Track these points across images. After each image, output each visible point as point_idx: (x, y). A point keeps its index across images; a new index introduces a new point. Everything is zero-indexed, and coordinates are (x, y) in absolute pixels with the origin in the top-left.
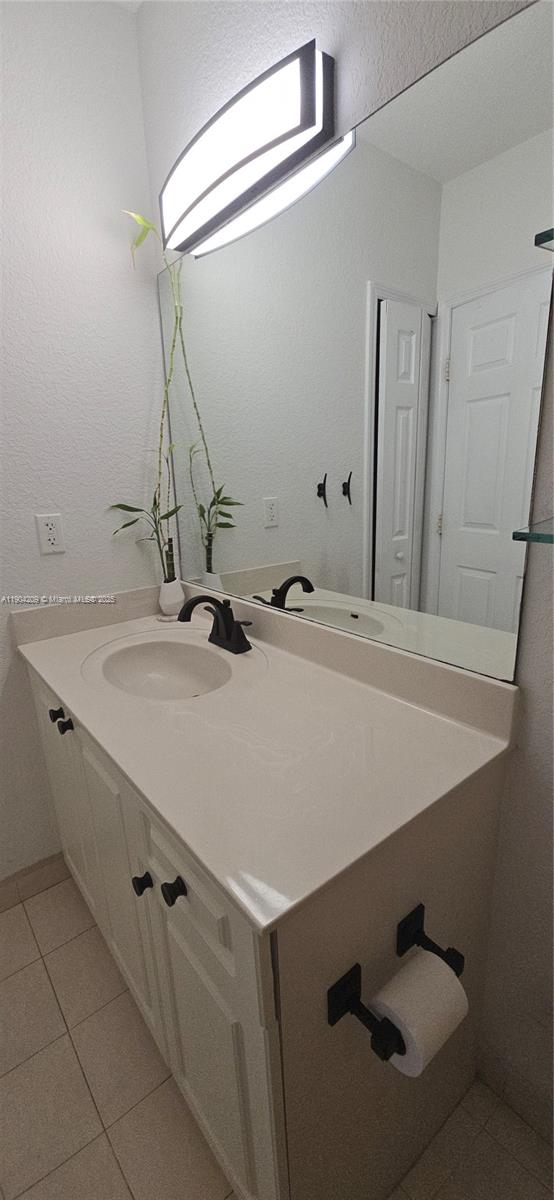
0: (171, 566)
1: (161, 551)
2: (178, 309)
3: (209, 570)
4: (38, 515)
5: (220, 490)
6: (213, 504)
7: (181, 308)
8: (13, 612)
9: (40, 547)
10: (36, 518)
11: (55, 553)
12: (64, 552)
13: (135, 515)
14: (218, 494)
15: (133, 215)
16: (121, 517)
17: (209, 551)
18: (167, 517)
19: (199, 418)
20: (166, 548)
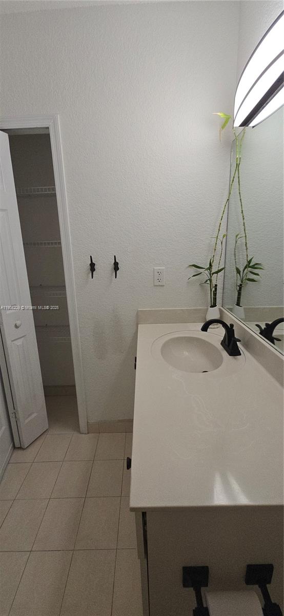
0: (215, 299)
1: (211, 291)
2: (239, 159)
3: (238, 304)
4: (155, 268)
5: (251, 260)
6: (245, 268)
7: (240, 158)
8: (139, 309)
9: (154, 282)
10: (154, 269)
11: (159, 286)
12: (164, 286)
13: (201, 270)
14: (249, 262)
15: (219, 114)
16: (193, 271)
17: (239, 294)
18: (217, 272)
19: (244, 219)
20: (213, 289)
